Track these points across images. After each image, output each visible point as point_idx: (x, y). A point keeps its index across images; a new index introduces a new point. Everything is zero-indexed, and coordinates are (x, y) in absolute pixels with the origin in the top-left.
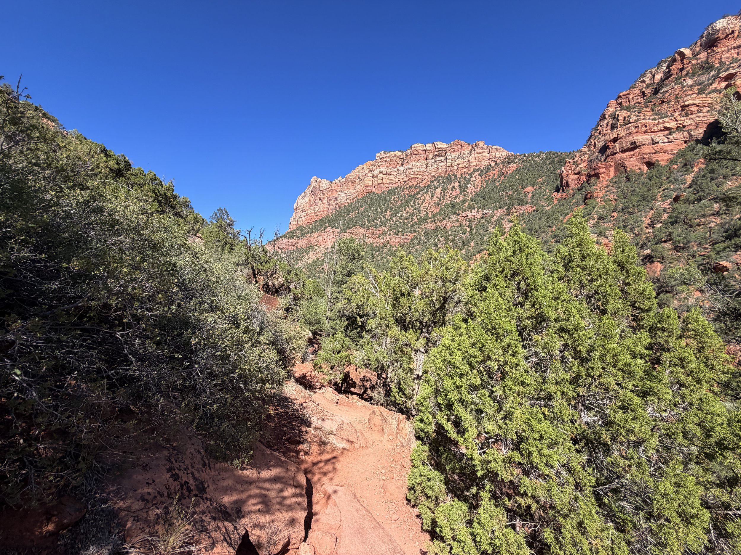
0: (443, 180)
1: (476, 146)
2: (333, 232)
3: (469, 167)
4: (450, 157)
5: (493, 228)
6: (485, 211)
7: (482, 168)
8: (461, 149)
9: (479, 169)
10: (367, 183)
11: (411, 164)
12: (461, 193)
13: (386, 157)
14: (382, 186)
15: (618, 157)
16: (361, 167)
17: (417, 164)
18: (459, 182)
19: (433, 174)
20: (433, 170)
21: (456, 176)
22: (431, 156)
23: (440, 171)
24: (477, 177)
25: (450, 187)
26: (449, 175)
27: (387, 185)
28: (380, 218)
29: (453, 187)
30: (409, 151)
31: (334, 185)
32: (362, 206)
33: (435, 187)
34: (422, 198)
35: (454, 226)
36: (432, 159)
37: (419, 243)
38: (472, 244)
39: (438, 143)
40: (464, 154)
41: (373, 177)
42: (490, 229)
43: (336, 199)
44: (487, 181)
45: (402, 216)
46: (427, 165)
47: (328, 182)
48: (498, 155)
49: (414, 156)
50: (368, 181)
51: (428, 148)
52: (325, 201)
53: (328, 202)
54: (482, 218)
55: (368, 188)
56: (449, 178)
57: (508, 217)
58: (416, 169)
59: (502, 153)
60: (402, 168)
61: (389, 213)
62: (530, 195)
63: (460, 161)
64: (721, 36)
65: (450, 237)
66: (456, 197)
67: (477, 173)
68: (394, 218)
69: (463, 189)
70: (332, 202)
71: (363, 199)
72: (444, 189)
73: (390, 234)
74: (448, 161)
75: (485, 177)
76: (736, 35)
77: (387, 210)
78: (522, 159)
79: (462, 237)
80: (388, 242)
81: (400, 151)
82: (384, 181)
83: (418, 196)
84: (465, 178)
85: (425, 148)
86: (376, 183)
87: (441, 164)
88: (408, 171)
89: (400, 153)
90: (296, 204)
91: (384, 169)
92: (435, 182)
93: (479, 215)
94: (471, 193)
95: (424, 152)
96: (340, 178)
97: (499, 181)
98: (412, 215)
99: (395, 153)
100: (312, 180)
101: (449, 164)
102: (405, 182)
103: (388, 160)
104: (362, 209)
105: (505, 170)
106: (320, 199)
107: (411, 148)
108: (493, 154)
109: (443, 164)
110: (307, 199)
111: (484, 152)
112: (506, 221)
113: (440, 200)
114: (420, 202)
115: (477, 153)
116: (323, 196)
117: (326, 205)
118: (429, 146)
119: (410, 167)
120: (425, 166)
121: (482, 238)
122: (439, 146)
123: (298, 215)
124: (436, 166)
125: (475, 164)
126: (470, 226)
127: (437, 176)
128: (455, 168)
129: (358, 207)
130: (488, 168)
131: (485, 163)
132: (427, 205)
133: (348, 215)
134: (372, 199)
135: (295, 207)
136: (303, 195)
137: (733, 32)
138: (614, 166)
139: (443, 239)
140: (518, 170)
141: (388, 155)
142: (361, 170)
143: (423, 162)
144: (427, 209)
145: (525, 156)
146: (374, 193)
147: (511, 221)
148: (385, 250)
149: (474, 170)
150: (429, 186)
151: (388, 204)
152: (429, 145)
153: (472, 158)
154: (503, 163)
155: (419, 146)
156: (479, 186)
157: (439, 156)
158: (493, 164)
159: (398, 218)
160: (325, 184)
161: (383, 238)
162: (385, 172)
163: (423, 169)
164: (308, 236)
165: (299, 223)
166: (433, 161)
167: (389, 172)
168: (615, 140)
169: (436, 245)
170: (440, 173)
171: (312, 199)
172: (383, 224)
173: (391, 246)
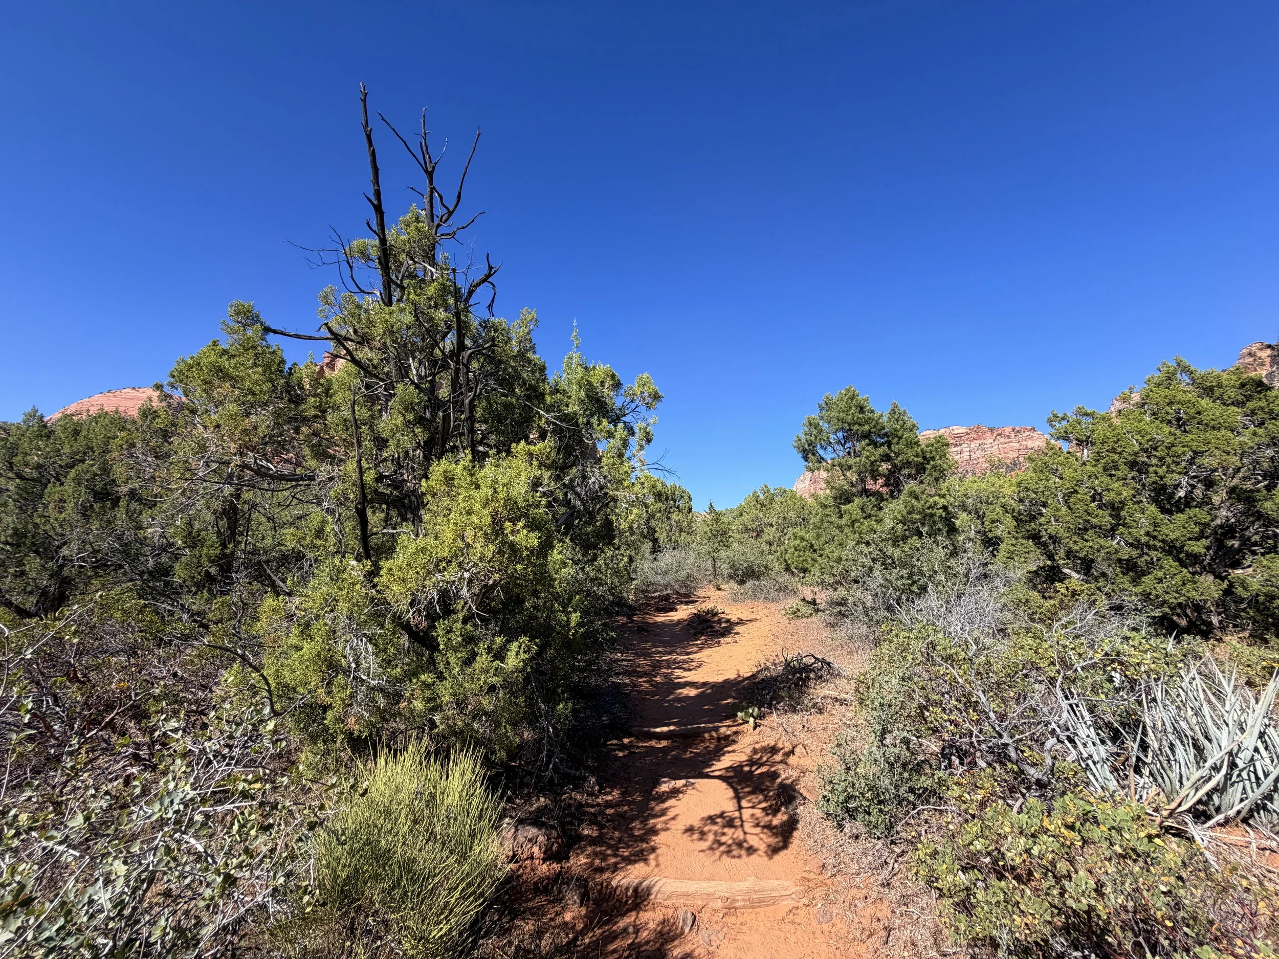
4: (968, 449)
39: (954, 427)
48: (1030, 444)
63: (979, 454)
108: (1024, 443)
115: (1001, 443)
122: (955, 432)
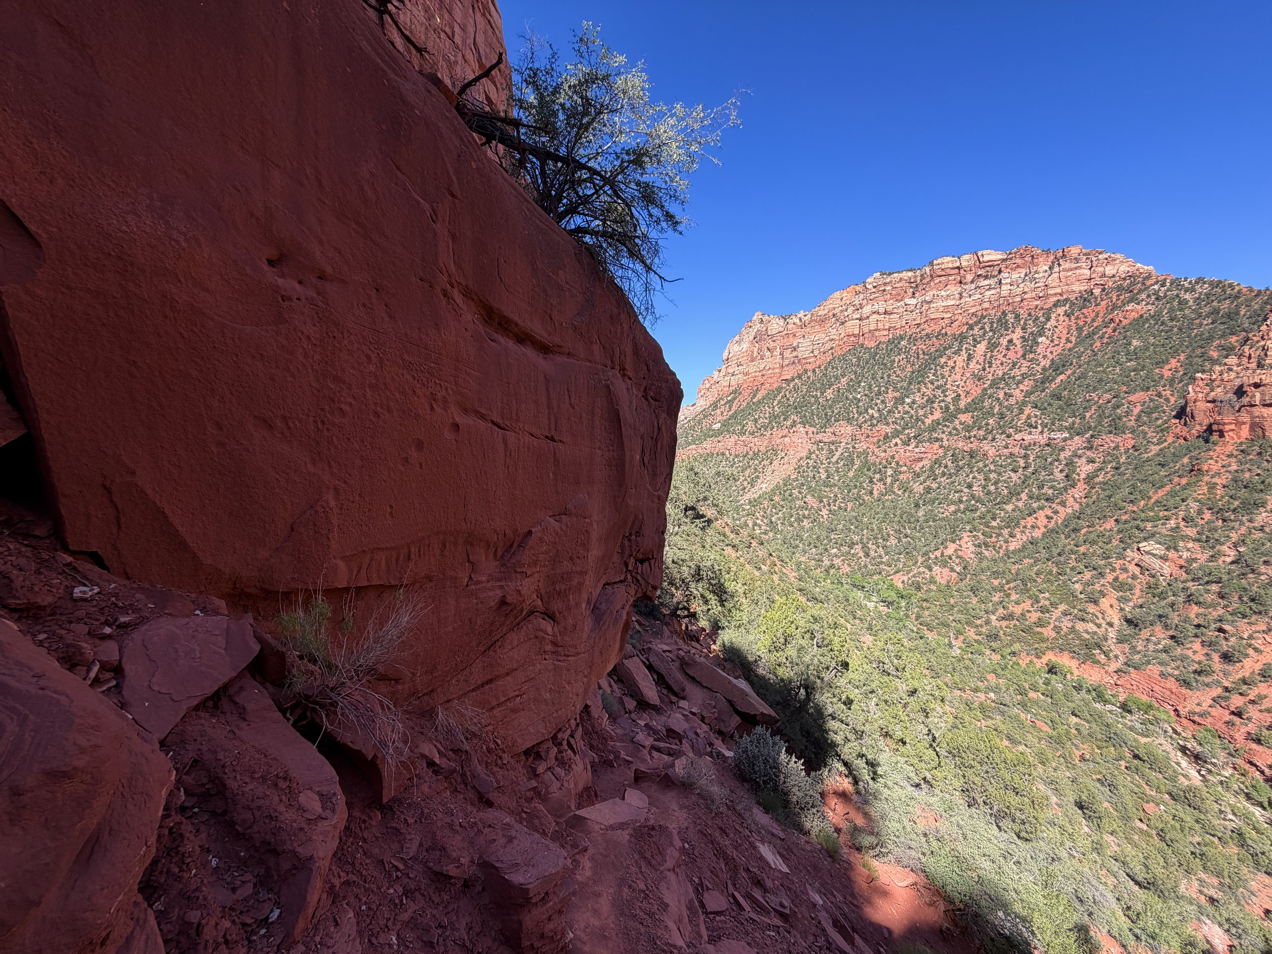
0: (992, 323)
1: (1064, 256)
2: (807, 432)
3: (1047, 296)
5: (1061, 471)
6: (1052, 435)
7: (1072, 297)
8: (1032, 263)
9: (1067, 300)
10: (850, 331)
11: (931, 293)
12: (1024, 356)
13: (885, 284)
14: (877, 334)
15: (1256, 411)
16: (837, 294)
17: (943, 293)
18: (1023, 329)
19: (973, 310)
20: (972, 303)
21: (1017, 317)
22: (969, 277)
23: (986, 305)
24: (1061, 318)
25: (1004, 342)
26: (1004, 313)
27: (886, 333)
28: (876, 404)
29: (1010, 341)
30: (928, 269)
31: (790, 326)
32: (843, 376)
33: (974, 340)
34: (951, 363)
35: (1000, 456)
36: (972, 282)
37: (944, 474)
38: (1024, 496)
40: (1036, 272)
41: (860, 319)
42: (1056, 471)
43: (795, 349)
44: (1080, 329)
45: (914, 402)
46: (960, 294)
47: (781, 322)
49: (937, 280)
50: (853, 326)
51: (964, 264)
52: (777, 353)
53: (782, 354)
54: (1048, 445)
55: (852, 339)
56: (1002, 322)
57: (1089, 453)
58: (941, 303)
59: (1121, 266)
60: (913, 301)
61: (891, 394)
62: (1136, 411)
65: (993, 476)
66: (1014, 364)
67: (1061, 310)
68: (900, 408)
69: (1030, 344)
70: (787, 354)
71: (843, 358)
72: (992, 346)
73: (896, 444)
74: (1004, 287)
75: (1077, 318)
77: (887, 389)
78: (1156, 293)
79: (1010, 478)
80: (893, 457)
81: (911, 270)
82: (880, 326)
83: (943, 360)
84: (1037, 319)
85: (958, 264)
86: (866, 330)
87: (988, 293)
88: (925, 307)
89: (910, 274)
90: (727, 351)
91: (881, 306)
92: (976, 329)
93: (1043, 439)
94: (1045, 357)
95: (957, 271)
96: (801, 315)
97: (1101, 338)
98: (931, 401)
99: (901, 275)
100: (755, 318)
101: (1004, 293)
102: (918, 325)
103: (888, 288)
104: (844, 381)
105: (1118, 315)
106: (768, 349)
107: (931, 264)
109: (993, 292)
110: (745, 346)
111: (1080, 267)
112: (1084, 460)
113: (984, 370)
116: (772, 344)
117: (778, 359)
118: (966, 260)
119: (927, 298)
120: (957, 296)
121: (1041, 487)
123: (730, 370)
124: (978, 296)
125: (1058, 290)
126: (1026, 457)
127: (979, 313)
128: (1018, 299)
129: (837, 378)
130: (1086, 299)
131: (1078, 287)
132: (958, 377)
133: (822, 393)
134: (859, 359)
135: (725, 356)
136: (737, 338)
138: (1249, 423)
139: (981, 477)
140: (1141, 320)
141: (888, 280)
142: (837, 300)
143: (954, 289)
144: (958, 386)
145: (1163, 285)
146: (862, 346)
147: (1093, 462)
148: (890, 472)
149: (1055, 305)
150: (962, 338)
151: (889, 376)
152: (966, 257)
153: (1053, 280)
154: (1120, 288)
155: (947, 262)
156: (1063, 341)
157: (986, 277)
158: (1097, 291)
159: (907, 408)
160: (776, 325)
161: (885, 451)
162: (882, 310)
163: (953, 302)
164: (768, 434)
165: (733, 383)
166: (973, 286)
167: (889, 308)
168: (1257, 386)
169: (970, 486)
170: (986, 310)
171: (756, 349)
172: (883, 419)
173: (897, 463)
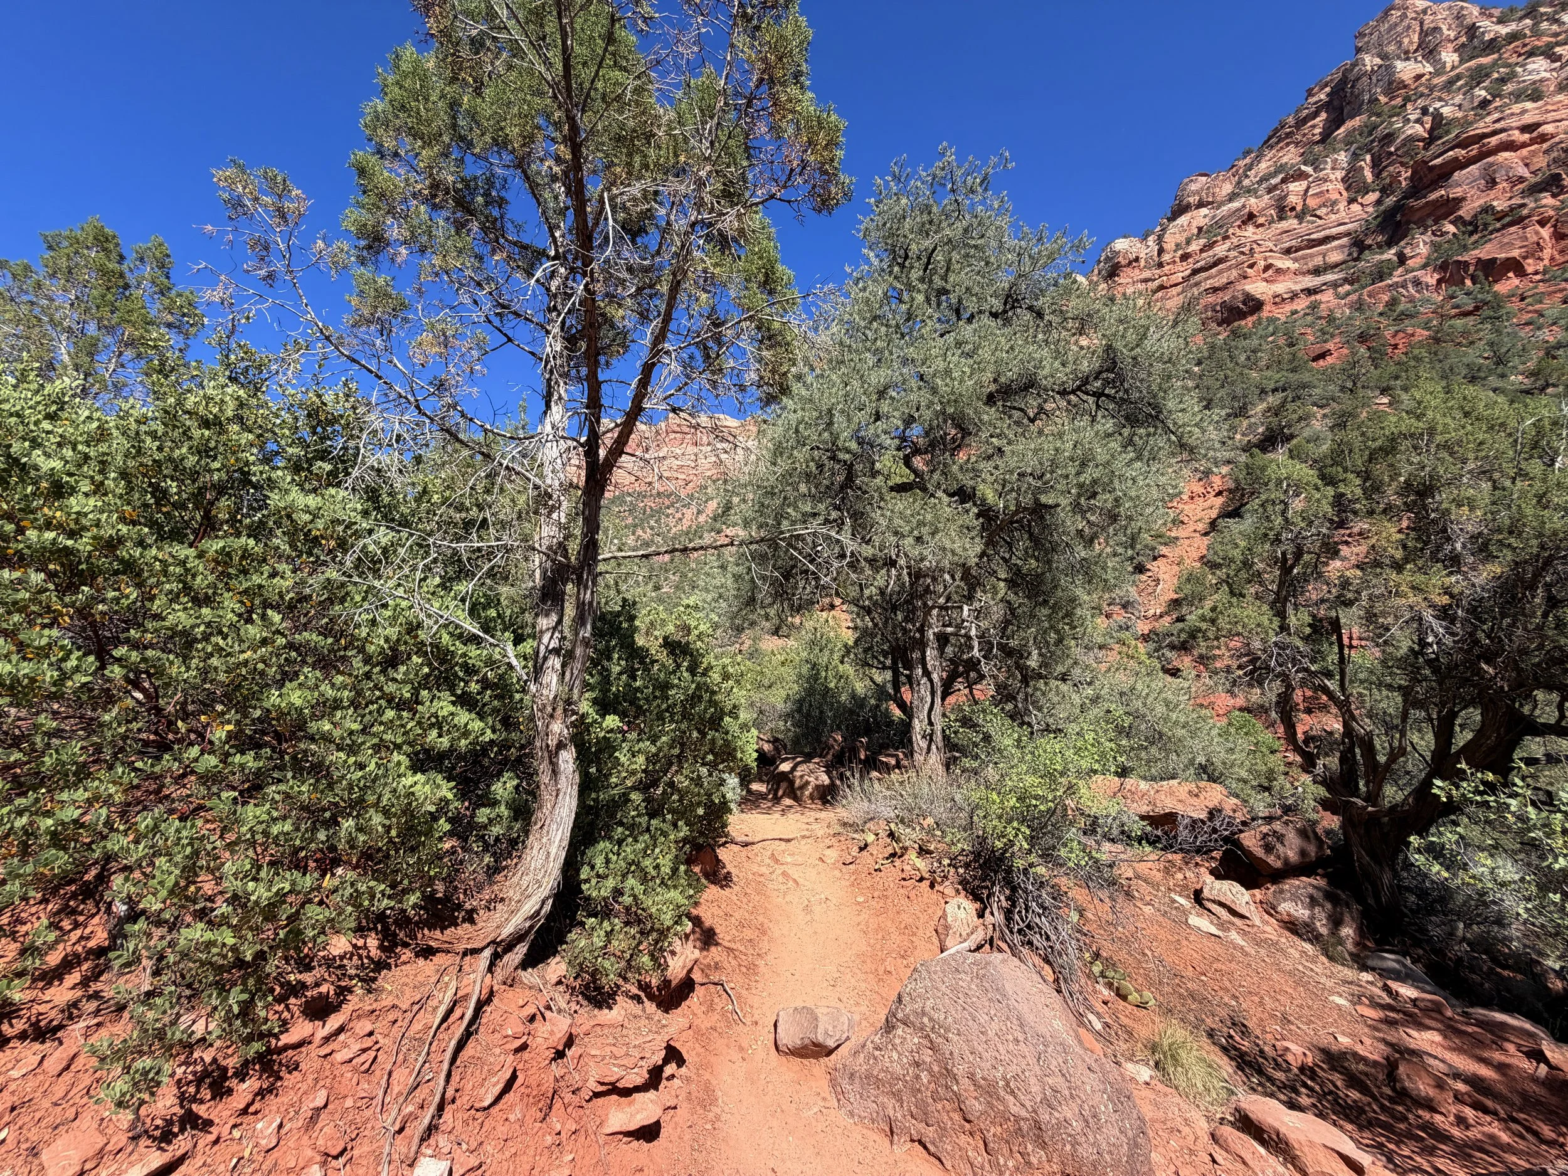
64: (1123, 262)
76: (1142, 263)
114: (672, 521)
137: (1137, 259)
